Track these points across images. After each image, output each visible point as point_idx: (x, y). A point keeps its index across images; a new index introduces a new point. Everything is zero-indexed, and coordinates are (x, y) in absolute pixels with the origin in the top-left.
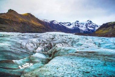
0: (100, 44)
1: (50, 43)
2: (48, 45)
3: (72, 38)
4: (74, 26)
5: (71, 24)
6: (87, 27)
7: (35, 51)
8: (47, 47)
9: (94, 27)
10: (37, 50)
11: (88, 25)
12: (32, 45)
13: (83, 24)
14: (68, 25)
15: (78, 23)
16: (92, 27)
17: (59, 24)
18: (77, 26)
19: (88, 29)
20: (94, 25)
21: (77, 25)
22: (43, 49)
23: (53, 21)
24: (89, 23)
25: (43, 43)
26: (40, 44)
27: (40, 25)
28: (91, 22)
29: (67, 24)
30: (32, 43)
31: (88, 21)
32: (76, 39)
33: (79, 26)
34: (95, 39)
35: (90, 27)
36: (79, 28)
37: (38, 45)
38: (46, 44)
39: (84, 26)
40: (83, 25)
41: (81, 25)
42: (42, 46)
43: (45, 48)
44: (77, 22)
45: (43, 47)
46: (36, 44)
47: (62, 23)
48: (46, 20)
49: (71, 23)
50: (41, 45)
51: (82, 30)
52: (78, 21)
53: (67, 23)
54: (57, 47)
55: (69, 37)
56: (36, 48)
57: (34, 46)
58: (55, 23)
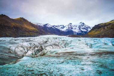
0: (91, 45)
1: (41, 46)
2: (38, 48)
3: (65, 41)
4: (67, 28)
5: (64, 27)
6: (80, 29)
7: (25, 55)
8: (38, 50)
9: (87, 29)
10: (27, 53)
11: (81, 27)
12: (22, 49)
13: (76, 26)
14: (62, 28)
15: (72, 25)
16: (85, 29)
17: (53, 27)
18: (71, 28)
19: (81, 31)
20: (86, 26)
21: (70, 27)
22: (34, 53)
23: (47, 24)
24: (82, 24)
25: (33, 46)
26: (30, 48)
27: (33, 28)
28: (83, 24)
30: (22, 47)
31: (81, 23)
32: (69, 41)
34: (88, 40)
35: (83, 29)
36: (73, 30)
37: (29, 48)
38: (37, 47)
39: (77, 28)
41: (74, 27)
42: (32, 50)
43: (36, 51)
45: (34, 50)
46: (26, 48)
47: (56, 26)
48: (39, 24)
49: (65, 26)
50: (32, 48)
51: (75, 32)
52: (71, 24)
53: (60, 26)
54: (46, 49)
55: (63, 39)
56: (27, 52)
57: (24, 49)
58: (48, 27)
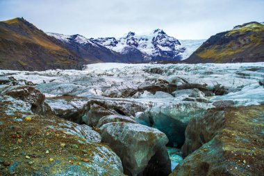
4: (125, 45)
5: (116, 42)
6: (155, 46)
9: (172, 46)
11: (158, 41)
13: (147, 40)
14: (111, 45)
15: (134, 37)
16: (167, 45)
17: (93, 44)
18: (134, 44)
19: (160, 50)
20: (170, 39)
21: (132, 42)
23: (75, 36)
24: (160, 35)
28: (163, 33)
29: (108, 42)
31: (156, 31)
33: (137, 45)
35: (163, 46)
36: (138, 48)
39: (150, 44)
40: (145, 41)
41: (141, 41)
44: (131, 36)
47: (96, 40)
49: (117, 39)
51: (145, 54)
52: (133, 34)
53: (107, 39)
